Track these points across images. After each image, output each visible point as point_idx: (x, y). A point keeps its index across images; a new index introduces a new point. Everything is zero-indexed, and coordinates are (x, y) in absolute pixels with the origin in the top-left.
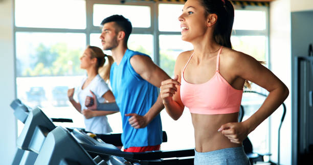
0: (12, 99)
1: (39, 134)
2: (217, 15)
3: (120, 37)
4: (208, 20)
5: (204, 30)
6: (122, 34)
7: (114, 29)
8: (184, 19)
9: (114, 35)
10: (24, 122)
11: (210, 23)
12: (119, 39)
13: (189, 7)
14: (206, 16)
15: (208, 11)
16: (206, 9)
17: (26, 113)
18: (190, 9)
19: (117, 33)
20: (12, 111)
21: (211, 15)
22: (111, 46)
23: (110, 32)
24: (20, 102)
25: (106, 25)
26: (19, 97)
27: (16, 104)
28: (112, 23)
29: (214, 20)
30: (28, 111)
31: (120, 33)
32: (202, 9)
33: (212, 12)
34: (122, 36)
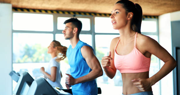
0: (10, 71)
2: (133, 12)
3: (75, 31)
4: (128, 16)
5: (126, 22)
6: (76, 29)
7: (71, 26)
8: (114, 17)
9: (71, 30)
10: (17, 82)
11: (129, 18)
12: (74, 32)
13: (116, 10)
14: (127, 14)
15: (127, 11)
16: (126, 10)
17: (19, 77)
18: (117, 11)
19: (73, 29)
20: (10, 77)
21: (129, 13)
22: (69, 37)
23: (69, 28)
24: (15, 72)
25: (67, 24)
28: (70, 23)
29: (131, 16)
30: (20, 76)
31: (74, 29)
32: (124, 10)
33: (130, 11)
34: (76, 31)
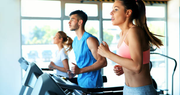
0: (20, 57)
1: (34, 77)
3: (80, 23)
4: (127, 14)
7: (76, 18)
8: (113, 14)
9: (77, 22)
10: (26, 71)
11: (128, 15)
12: (79, 24)
16: (125, 7)
19: (78, 21)
20: (19, 64)
21: (128, 11)
22: (75, 28)
23: (74, 20)
24: (24, 59)
25: (72, 16)
26: (23, 56)
27: (21, 60)
29: (130, 13)
30: (28, 64)
31: (80, 21)
34: (81, 23)
